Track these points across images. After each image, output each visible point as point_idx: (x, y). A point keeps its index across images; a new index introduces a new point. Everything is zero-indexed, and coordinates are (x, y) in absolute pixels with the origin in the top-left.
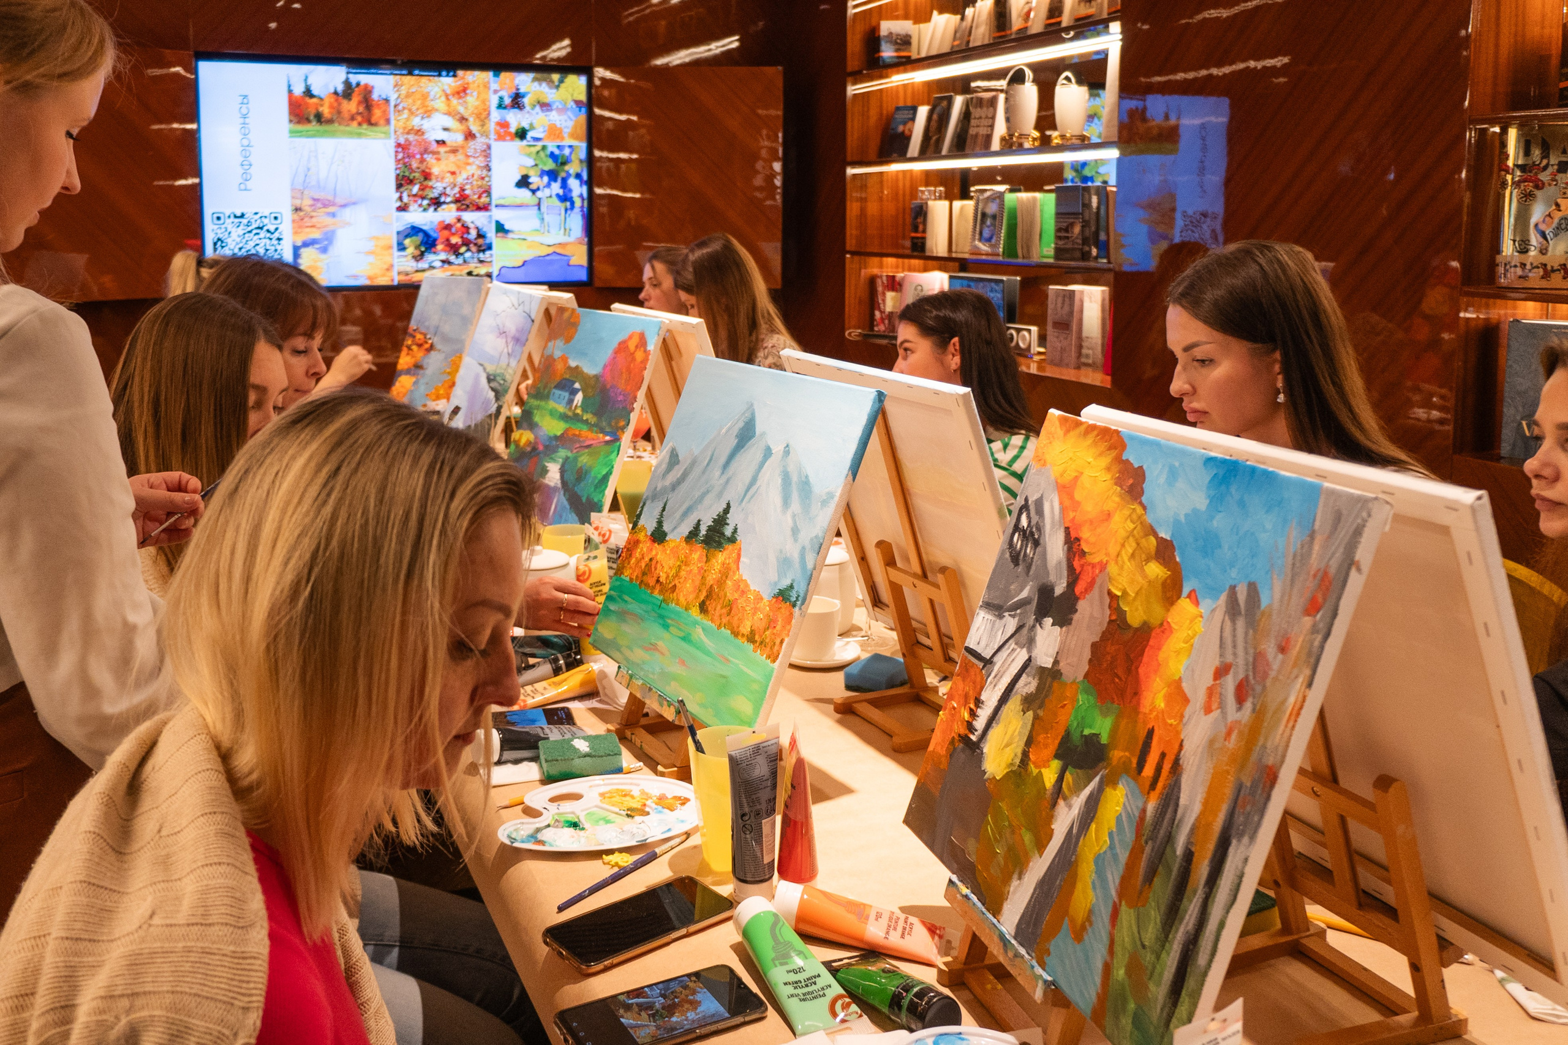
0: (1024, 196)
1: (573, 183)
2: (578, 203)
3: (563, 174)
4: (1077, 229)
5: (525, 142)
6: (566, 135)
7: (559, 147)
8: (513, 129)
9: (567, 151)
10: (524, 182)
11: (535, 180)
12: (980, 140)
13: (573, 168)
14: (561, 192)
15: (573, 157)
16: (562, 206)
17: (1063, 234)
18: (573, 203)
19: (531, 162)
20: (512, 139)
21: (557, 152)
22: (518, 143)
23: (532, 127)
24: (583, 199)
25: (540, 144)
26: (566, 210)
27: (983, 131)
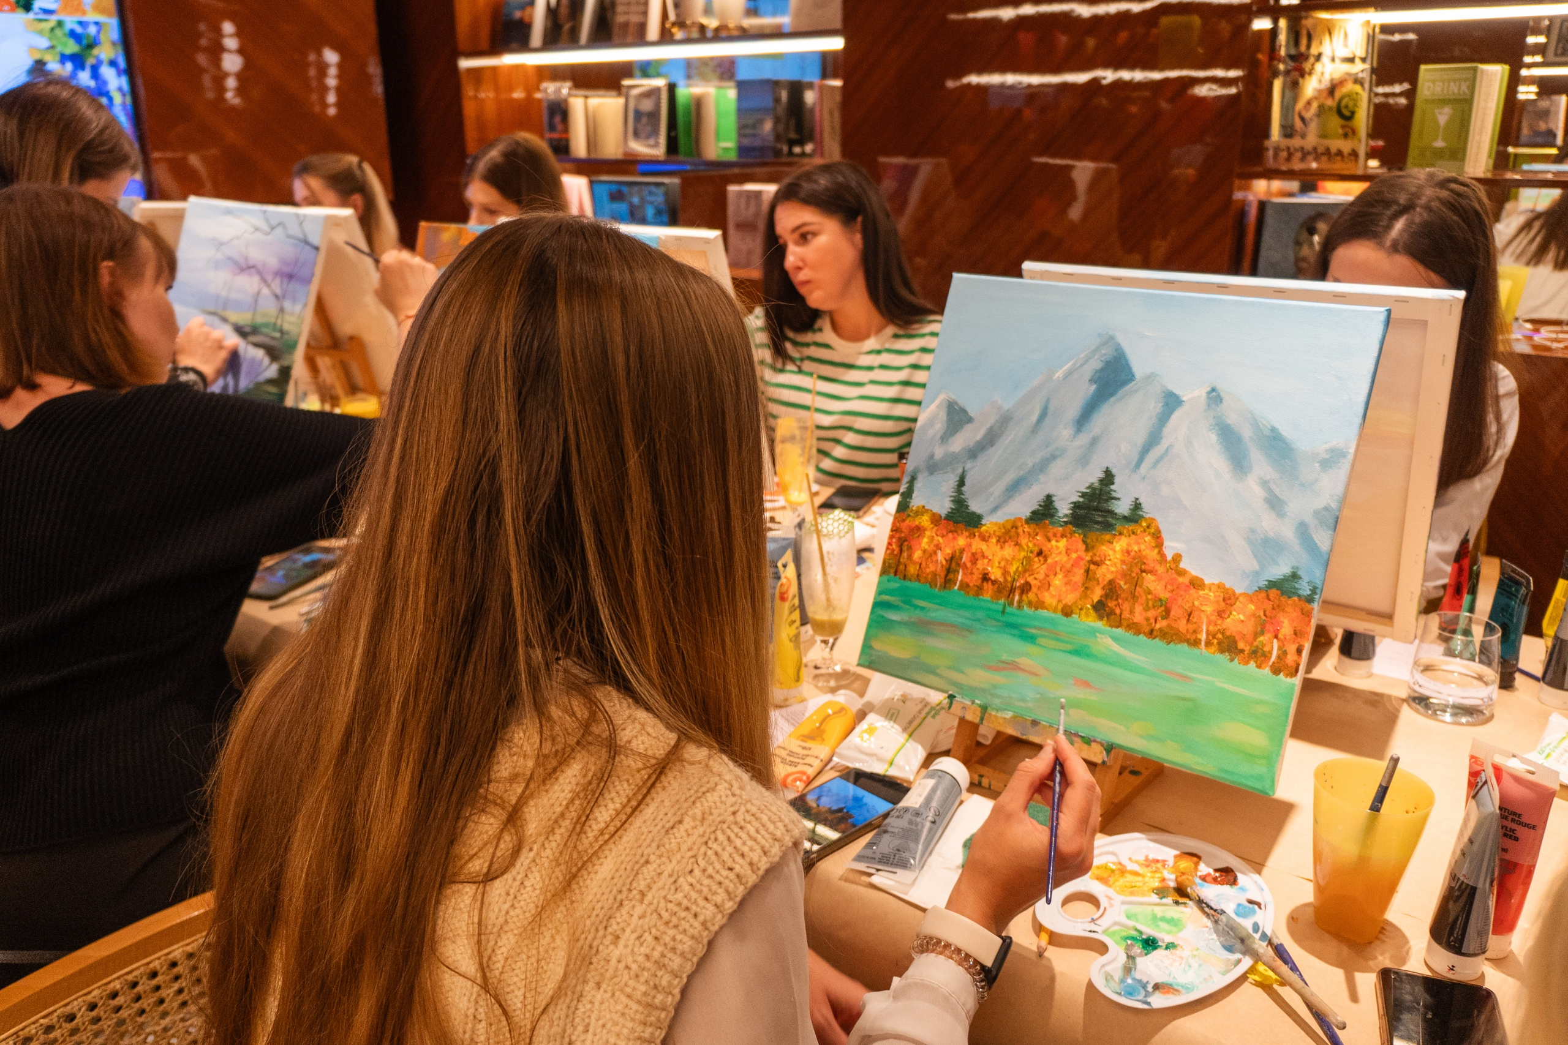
1: (108, 73)
2: (118, 99)
3: (90, 61)
5: (31, 16)
6: (88, 8)
7: (80, 23)
9: (92, 30)
10: (38, 68)
11: (54, 66)
12: (631, 29)
15: (103, 37)
17: (747, 130)
19: (44, 43)
20: (12, 10)
21: (79, 30)
22: (22, 17)
24: (124, 95)
25: (54, 19)
27: (635, 19)
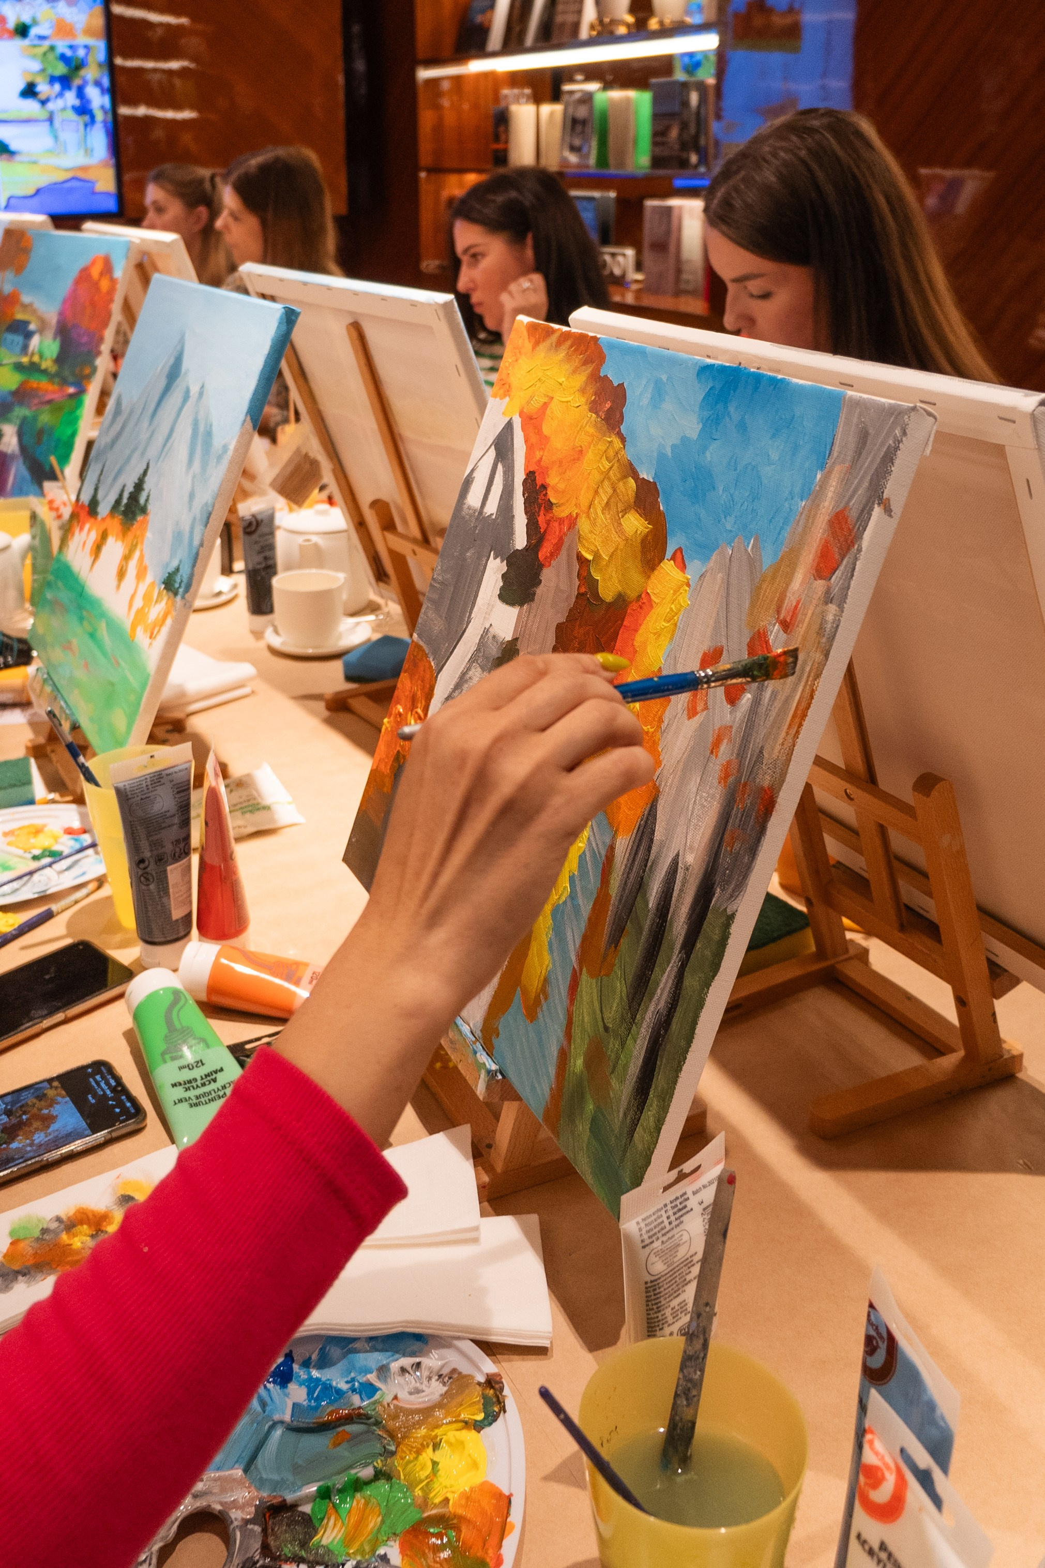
0: (616, 94)
1: (93, 93)
2: (99, 116)
3: (77, 82)
4: (674, 133)
5: (26, 42)
6: (79, 32)
7: (71, 47)
8: (11, 24)
9: (81, 53)
10: (29, 91)
11: (43, 88)
12: (567, 29)
13: (91, 73)
14: (77, 102)
15: (90, 59)
16: (82, 120)
17: (659, 139)
18: (93, 117)
19: (36, 66)
20: (10, 38)
21: (69, 53)
22: (18, 43)
23: (35, 22)
24: (105, 113)
25: (46, 44)
26: (86, 126)
27: (569, 18)
